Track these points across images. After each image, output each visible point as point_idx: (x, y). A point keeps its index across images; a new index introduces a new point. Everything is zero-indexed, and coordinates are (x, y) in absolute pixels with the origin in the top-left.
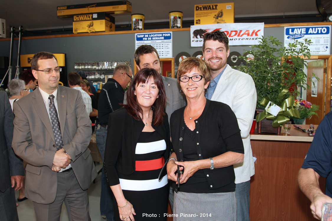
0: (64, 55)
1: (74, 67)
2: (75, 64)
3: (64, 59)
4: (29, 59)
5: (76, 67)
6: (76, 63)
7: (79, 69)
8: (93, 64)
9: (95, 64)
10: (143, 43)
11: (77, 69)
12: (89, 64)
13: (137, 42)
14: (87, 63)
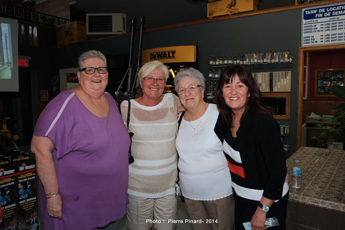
0: (196, 46)
1: (209, 62)
2: (211, 59)
3: (196, 52)
4: (152, 54)
5: (211, 63)
6: (211, 57)
7: (216, 65)
8: (235, 57)
9: (238, 58)
10: (315, 22)
11: (213, 65)
12: (230, 58)
13: (304, 21)
14: (227, 57)
